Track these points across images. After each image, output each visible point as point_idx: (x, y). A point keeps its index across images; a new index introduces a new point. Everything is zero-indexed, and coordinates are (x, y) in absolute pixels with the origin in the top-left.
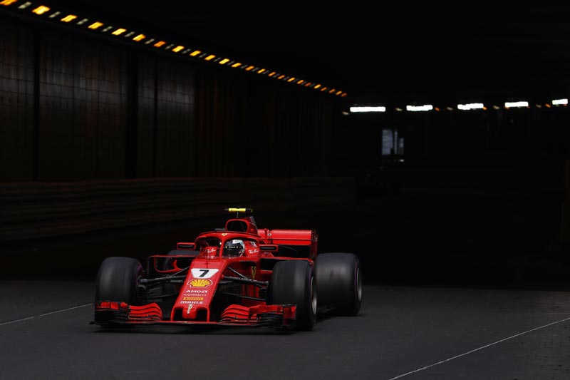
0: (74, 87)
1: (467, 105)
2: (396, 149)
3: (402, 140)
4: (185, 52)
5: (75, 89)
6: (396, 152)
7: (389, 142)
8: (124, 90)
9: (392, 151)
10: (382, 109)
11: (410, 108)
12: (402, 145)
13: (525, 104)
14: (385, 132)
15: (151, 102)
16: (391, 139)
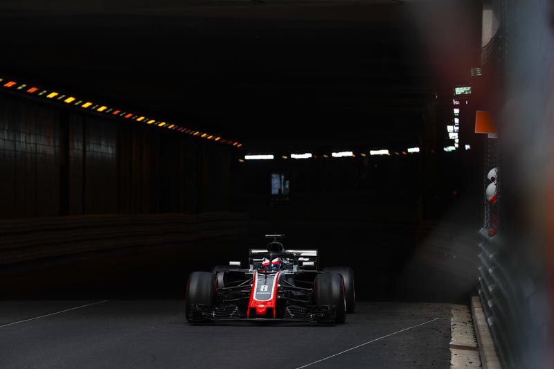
0: (15, 141)
1: (340, 153)
2: (283, 189)
3: (287, 182)
4: (108, 111)
5: (17, 143)
6: (283, 192)
7: (277, 184)
9: (280, 190)
10: (271, 157)
11: (293, 156)
12: (287, 186)
13: (386, 152)
14: (274, 175)
15: (81, 153)
16: (279, 182)
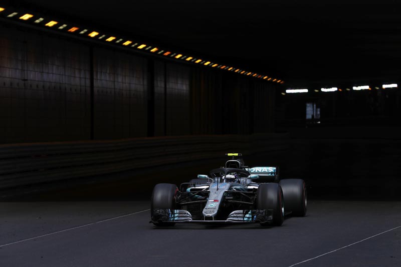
0: (114, 81)
1: (359, 87)
2: (315, 115)
3: (319, 109)
5: (116, 83)
6: (315, 117)
7: (311, 111)
8: (146, 83)
9: (313, 116)
10: (306, 91)
11: (323, 90)
12: (319, 113)
14: (308, 105)
16: (312, 109)
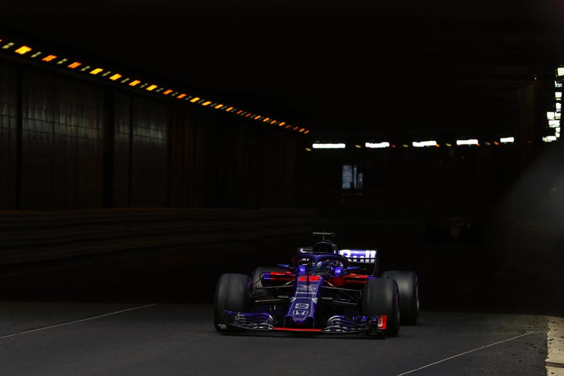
0: (54, 123)
2: (355, 183)
3: (361, 175)
4: (158, 91)
5: (56, 125)
6: (355, 186)
7: (348, 177)
8: (101, 127)
9: (352, 184)
10: (342, 146)
11: (368, 145)
12: (361, 180)
13: (475, 142)
14: (345, 167)
15: (127, 137)
16: (351, 175)
